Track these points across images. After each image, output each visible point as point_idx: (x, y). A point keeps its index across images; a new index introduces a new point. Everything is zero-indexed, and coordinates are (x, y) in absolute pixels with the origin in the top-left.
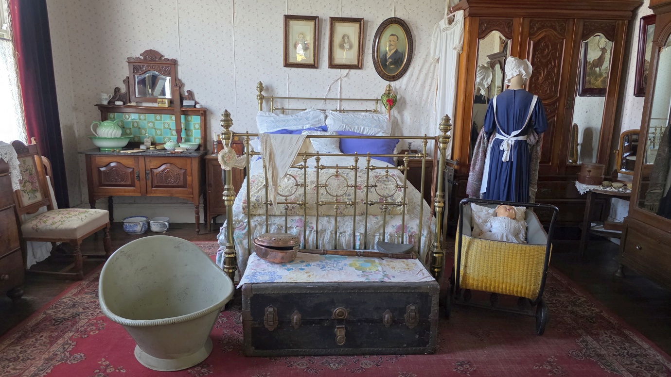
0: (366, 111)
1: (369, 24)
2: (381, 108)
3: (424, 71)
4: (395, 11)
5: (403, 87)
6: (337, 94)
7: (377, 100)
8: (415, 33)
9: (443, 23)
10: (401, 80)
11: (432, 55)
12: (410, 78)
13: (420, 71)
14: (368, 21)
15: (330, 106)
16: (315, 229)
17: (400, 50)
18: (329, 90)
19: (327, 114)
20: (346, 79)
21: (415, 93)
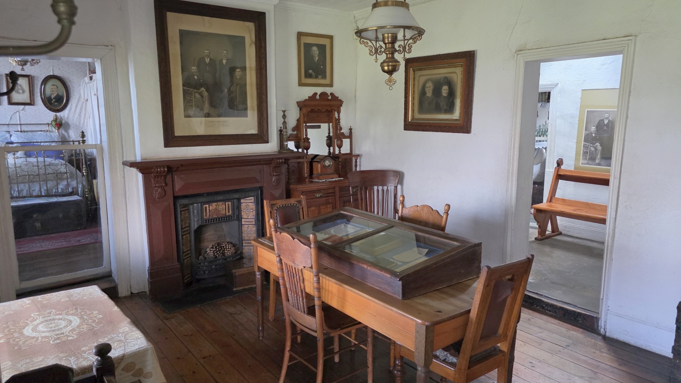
0: (41, 131)
1: (35, 78)
2: (52, 129)
3: (79, 106)
4: (53, 71)
5: (66, 116)
6: (17, 121)
7: (48, 124)
8: (69, 84)
9: (87, 79)
10: (64, 111)
11: (83, 97)
12: (70, 111)
13: (76, 106)
14: (34, 77)
15: (12, 129)
16: (17, 190)
17: (60, 94)
18: (11, 118)
19: (11, 134)
20: (23, 111)
21: (75, 120)
